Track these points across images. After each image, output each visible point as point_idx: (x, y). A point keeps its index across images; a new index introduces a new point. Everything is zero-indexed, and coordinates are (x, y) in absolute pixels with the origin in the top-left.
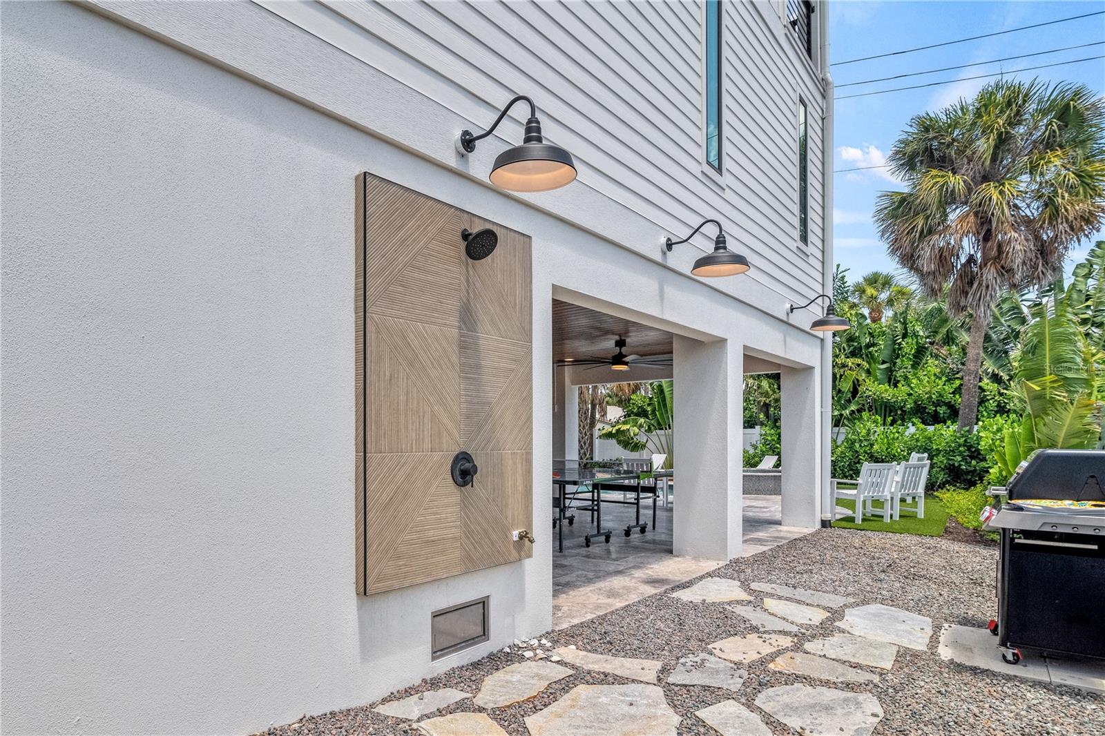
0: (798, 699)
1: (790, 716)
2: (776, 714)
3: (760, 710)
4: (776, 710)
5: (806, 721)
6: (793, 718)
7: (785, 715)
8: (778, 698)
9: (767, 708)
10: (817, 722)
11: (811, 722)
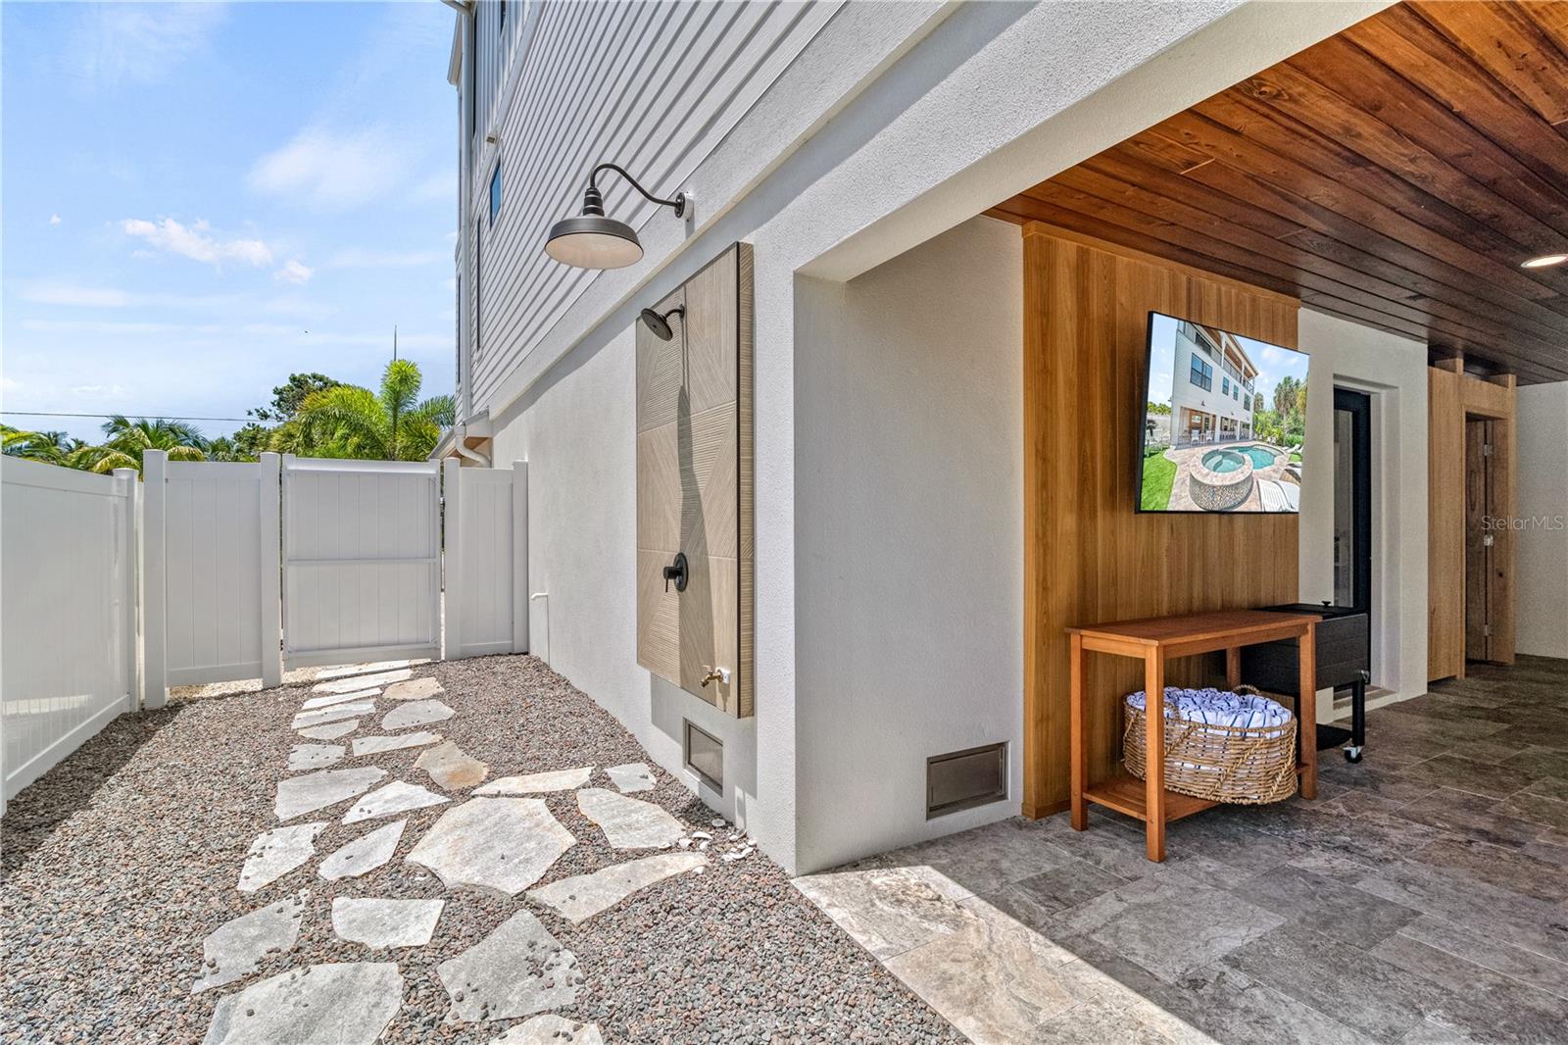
0: (340, 1022)
1: (334, 981)
2: (355, 969)
3: (378, 957)
4: (361, 974)
5: (309, 989)
6: (328, 980)
7: (342, 977)
8: (372, 999)
9: (372, 969)
10: (292, 1000)
11: (300, 993)
